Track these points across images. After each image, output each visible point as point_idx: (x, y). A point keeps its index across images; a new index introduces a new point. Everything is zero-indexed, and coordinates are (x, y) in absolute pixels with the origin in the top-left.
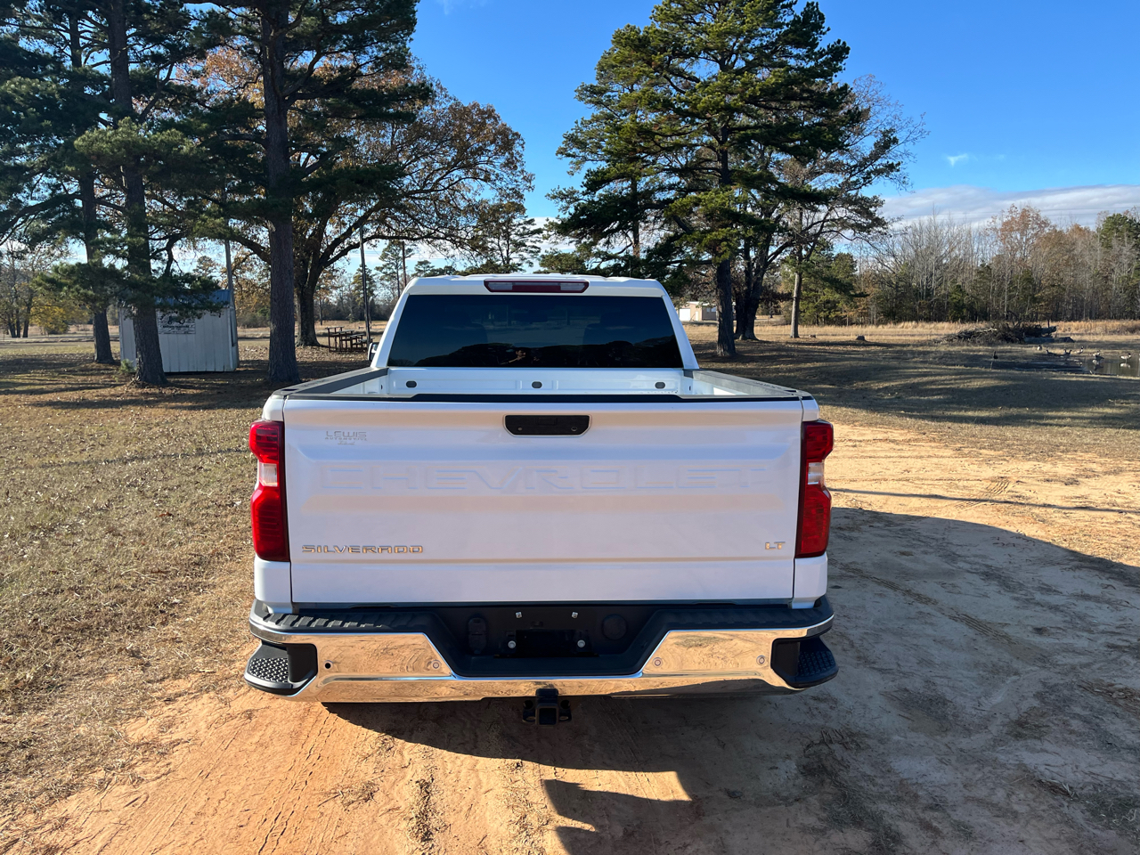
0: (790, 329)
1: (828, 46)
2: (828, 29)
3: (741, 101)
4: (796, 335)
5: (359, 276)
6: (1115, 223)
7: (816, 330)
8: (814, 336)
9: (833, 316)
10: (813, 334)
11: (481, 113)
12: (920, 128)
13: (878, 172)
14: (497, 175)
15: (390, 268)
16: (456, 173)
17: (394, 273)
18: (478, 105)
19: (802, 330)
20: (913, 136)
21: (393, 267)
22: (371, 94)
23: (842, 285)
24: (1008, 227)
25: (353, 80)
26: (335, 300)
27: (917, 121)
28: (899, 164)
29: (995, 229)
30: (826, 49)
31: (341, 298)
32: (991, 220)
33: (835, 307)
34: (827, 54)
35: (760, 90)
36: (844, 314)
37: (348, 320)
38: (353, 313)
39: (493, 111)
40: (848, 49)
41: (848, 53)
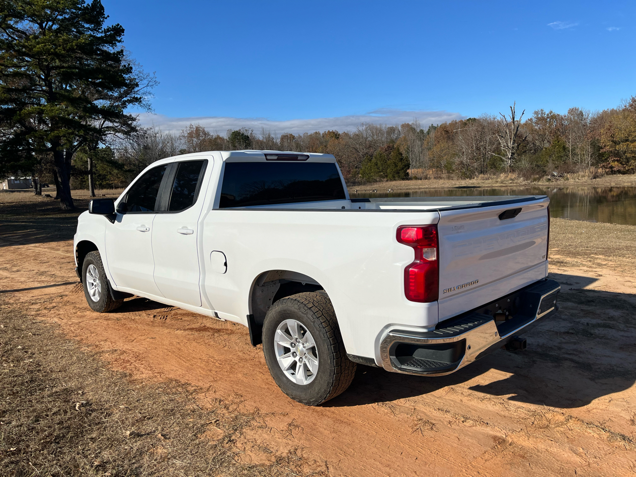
0: (90, 193)
1: (112, 26)
2: (108, 16)
3: (64, 51)
4: (94, 195)
6: (236, 135)
7: (104, 191)
8: (104, 195)
9: (105, 183)
10: (104, 194)
12: (154, 79)
13: (130, 101)
19: (96, 192)
20: (151, 84)
23: (119, 165)
24: (191, 135)
27: (152, 75)
28: (140, 98)
29: (184, 136)
30: (111, 27)
32: (182, 131)
33: (105, 178)
34: (112, 30)
35: (76, 45)
36: (111, 182)
40: (124, 30)
41: (123, 33)
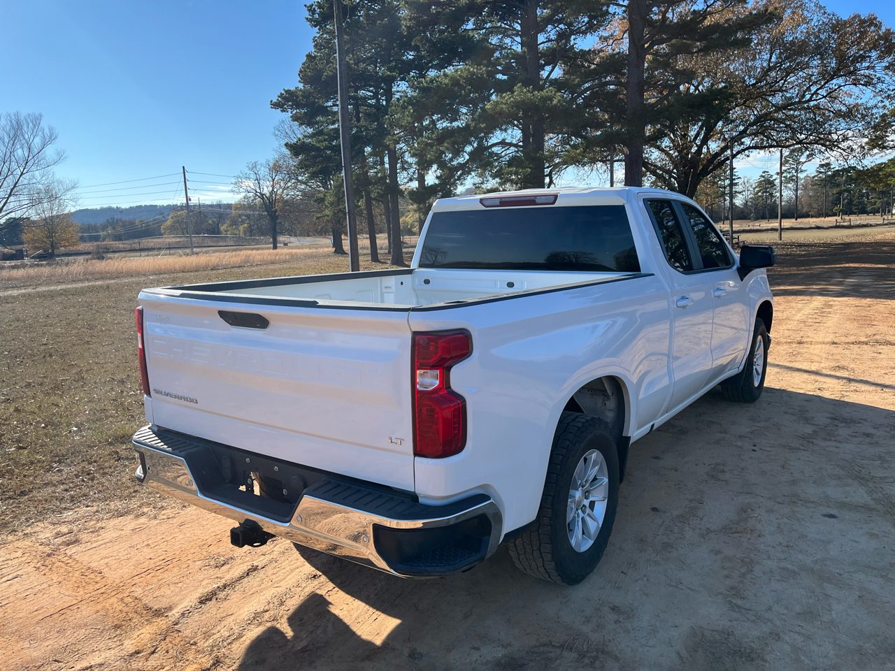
5: (761, 181)
11: (862, 22)
14: (879, 79)
15: (789, 173)
16: (834, 81)
17: (794, 176)
18: (859, 16)
21: (794, 171)
22: (716, 27)
25: (705, 18)
26: (741, 202)
31: (747, 202)
37: (750, 219)
38: (755, 213)
39: (875, 19)
